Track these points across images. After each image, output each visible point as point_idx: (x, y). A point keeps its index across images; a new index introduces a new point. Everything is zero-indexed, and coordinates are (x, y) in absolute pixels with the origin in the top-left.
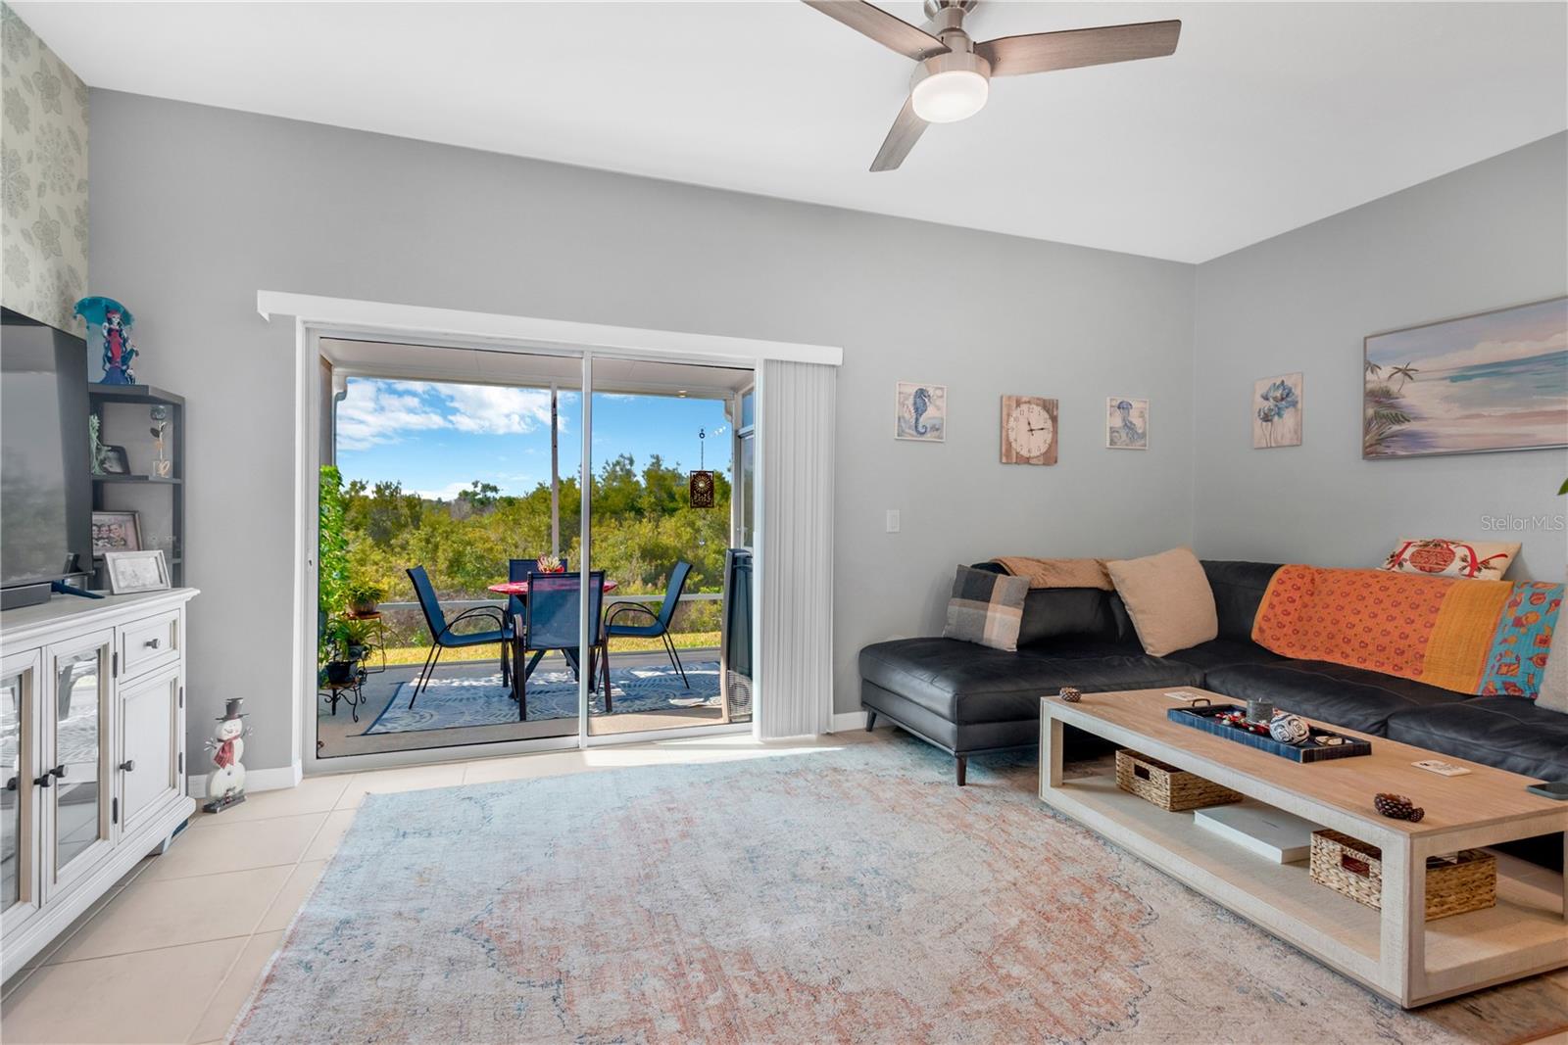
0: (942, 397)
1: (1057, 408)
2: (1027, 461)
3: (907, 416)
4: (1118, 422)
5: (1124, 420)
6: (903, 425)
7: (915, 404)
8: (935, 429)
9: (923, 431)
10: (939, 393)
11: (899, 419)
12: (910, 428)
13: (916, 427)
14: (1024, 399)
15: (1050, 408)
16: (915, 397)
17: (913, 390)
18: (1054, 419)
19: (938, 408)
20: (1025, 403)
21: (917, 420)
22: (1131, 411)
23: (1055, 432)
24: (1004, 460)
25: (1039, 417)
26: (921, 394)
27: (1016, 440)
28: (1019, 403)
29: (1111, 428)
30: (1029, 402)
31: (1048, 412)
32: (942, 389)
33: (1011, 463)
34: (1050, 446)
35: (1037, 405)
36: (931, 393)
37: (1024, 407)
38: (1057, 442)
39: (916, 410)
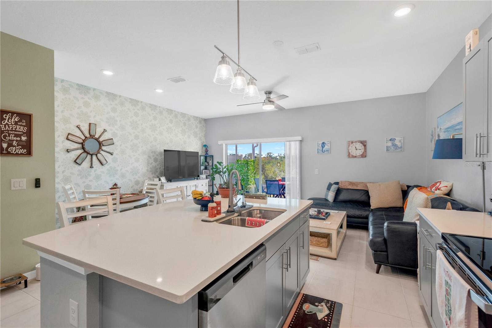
0: (329, 143)
1: (366, 142)
2: (356, 157)
3: (320, 148)
4: (390, 144)
5: (392, 143)
6: (319, 151)
7: (322, 145)
8: (327, 151)
9: (324, 151)
10: (328, 142)
11: (318, 149)
12: (321, 151)
13: (322, 151)
14: (354, 141)
15: (364, 143)
16: (322, 144)
17: (321, 143)
18: (365, 146)
19: (328, 146)
20: (355, 142)
21: (322, 149)
22: (395, 141)
23: (365, 149)
24: (348, 157)
25: (359, 146)
26: (323, 143)
27: (351, 152)
28: (352, 143)
29: (387, 146)
30: (356, 142)
31: (362, 144)
32: (329, 142)
33: (350, 158)
34: (363, 153)
35: (359, 142)
36: (326, 143)
37: (354, 143)
38: (366, 151)
39: (322, 147)
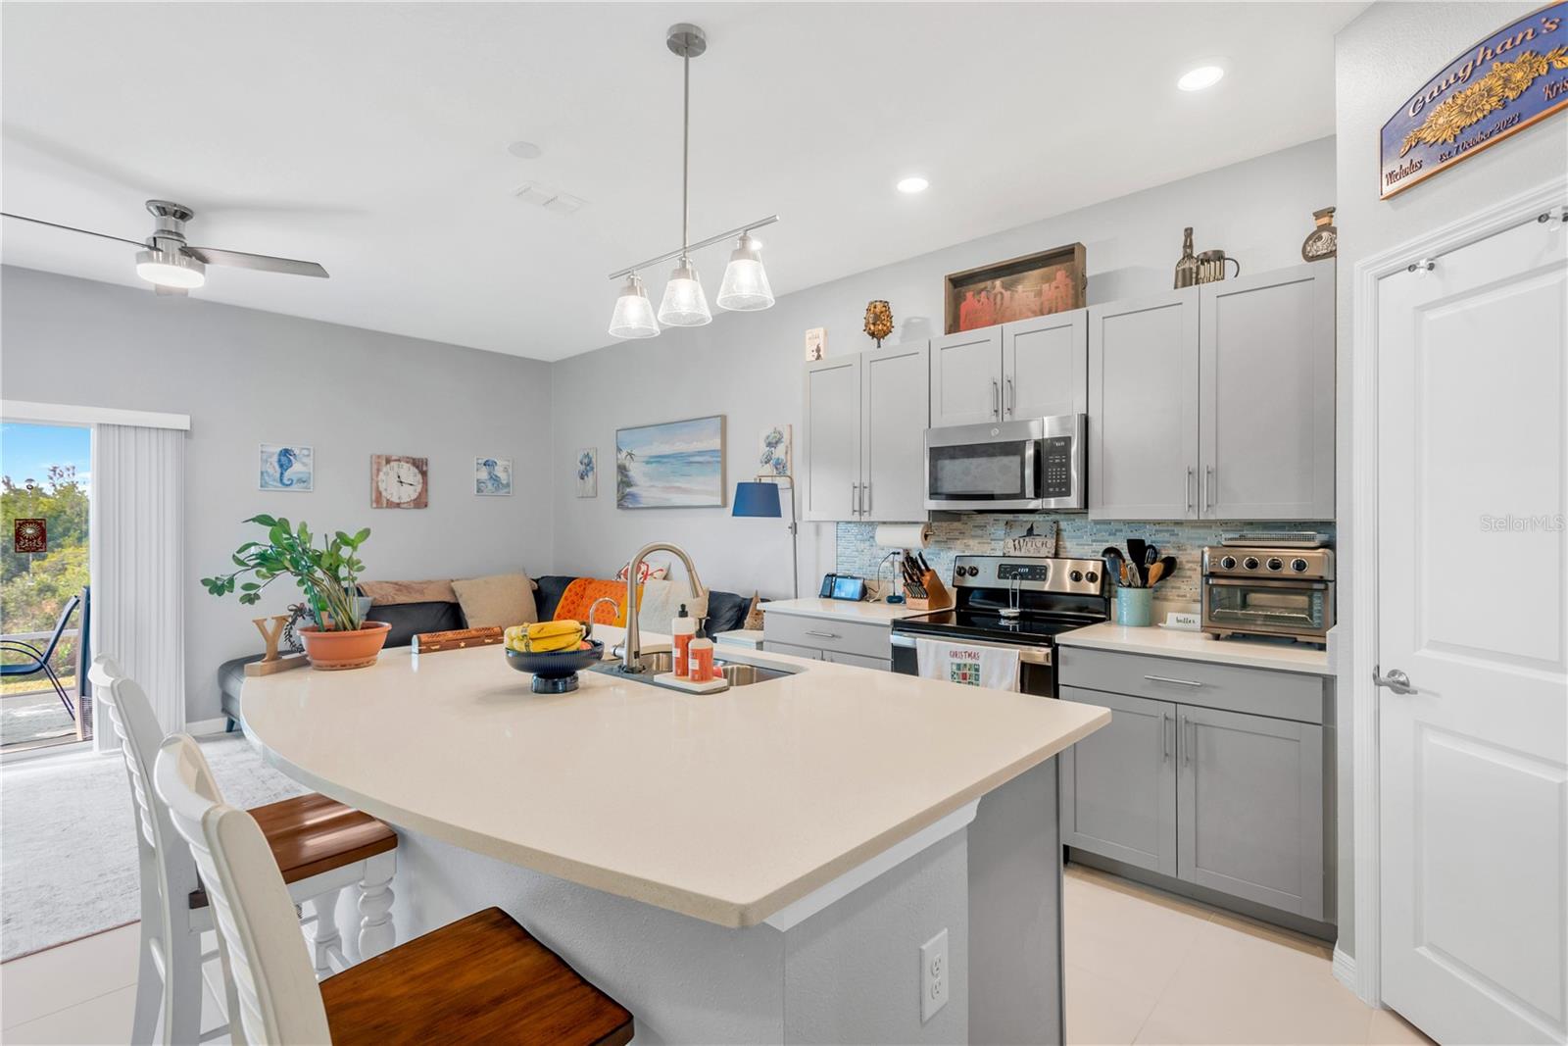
0: (308, 456)
1: (426, 464)
2: (398, 505)
3: (271, 471)
4: (484, 475)
5: (490, 473)
6: (267, 478)
7: (279, 461)
8: (301, 481)
9: (289, 483)
10: (305, 452)
11: (262, 473)
12: (274, 480)
13: (281, 480)
14: (394, 458)
15: (420, 466)
16: (280, 455)
17: (279, 450)
18: (424, 474)
19: (305, 464)
20: (396, 460)
21: (282, 474)
22: (496, 468)
23: (425, 483)
24: (374, 505)
25: (409, 474)
26: (286, 452)
27: (386, 490)
28: (388, 461)
29: (478, 480)
30: (399, 460)
31: (417, 467)
32: (308, 449)
33: (382, 508)
34: (420, 494)
35: (407, 462)
36: (297, 452)
37: (394, 464)
38: (427, 490)
39: (281, 466)
